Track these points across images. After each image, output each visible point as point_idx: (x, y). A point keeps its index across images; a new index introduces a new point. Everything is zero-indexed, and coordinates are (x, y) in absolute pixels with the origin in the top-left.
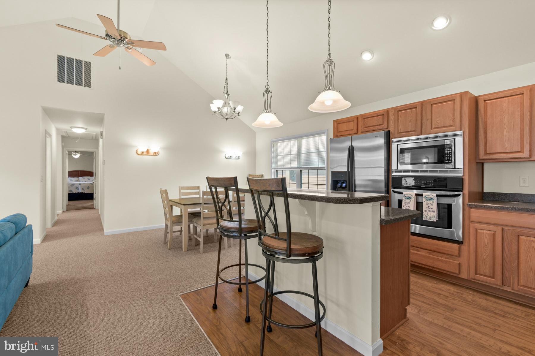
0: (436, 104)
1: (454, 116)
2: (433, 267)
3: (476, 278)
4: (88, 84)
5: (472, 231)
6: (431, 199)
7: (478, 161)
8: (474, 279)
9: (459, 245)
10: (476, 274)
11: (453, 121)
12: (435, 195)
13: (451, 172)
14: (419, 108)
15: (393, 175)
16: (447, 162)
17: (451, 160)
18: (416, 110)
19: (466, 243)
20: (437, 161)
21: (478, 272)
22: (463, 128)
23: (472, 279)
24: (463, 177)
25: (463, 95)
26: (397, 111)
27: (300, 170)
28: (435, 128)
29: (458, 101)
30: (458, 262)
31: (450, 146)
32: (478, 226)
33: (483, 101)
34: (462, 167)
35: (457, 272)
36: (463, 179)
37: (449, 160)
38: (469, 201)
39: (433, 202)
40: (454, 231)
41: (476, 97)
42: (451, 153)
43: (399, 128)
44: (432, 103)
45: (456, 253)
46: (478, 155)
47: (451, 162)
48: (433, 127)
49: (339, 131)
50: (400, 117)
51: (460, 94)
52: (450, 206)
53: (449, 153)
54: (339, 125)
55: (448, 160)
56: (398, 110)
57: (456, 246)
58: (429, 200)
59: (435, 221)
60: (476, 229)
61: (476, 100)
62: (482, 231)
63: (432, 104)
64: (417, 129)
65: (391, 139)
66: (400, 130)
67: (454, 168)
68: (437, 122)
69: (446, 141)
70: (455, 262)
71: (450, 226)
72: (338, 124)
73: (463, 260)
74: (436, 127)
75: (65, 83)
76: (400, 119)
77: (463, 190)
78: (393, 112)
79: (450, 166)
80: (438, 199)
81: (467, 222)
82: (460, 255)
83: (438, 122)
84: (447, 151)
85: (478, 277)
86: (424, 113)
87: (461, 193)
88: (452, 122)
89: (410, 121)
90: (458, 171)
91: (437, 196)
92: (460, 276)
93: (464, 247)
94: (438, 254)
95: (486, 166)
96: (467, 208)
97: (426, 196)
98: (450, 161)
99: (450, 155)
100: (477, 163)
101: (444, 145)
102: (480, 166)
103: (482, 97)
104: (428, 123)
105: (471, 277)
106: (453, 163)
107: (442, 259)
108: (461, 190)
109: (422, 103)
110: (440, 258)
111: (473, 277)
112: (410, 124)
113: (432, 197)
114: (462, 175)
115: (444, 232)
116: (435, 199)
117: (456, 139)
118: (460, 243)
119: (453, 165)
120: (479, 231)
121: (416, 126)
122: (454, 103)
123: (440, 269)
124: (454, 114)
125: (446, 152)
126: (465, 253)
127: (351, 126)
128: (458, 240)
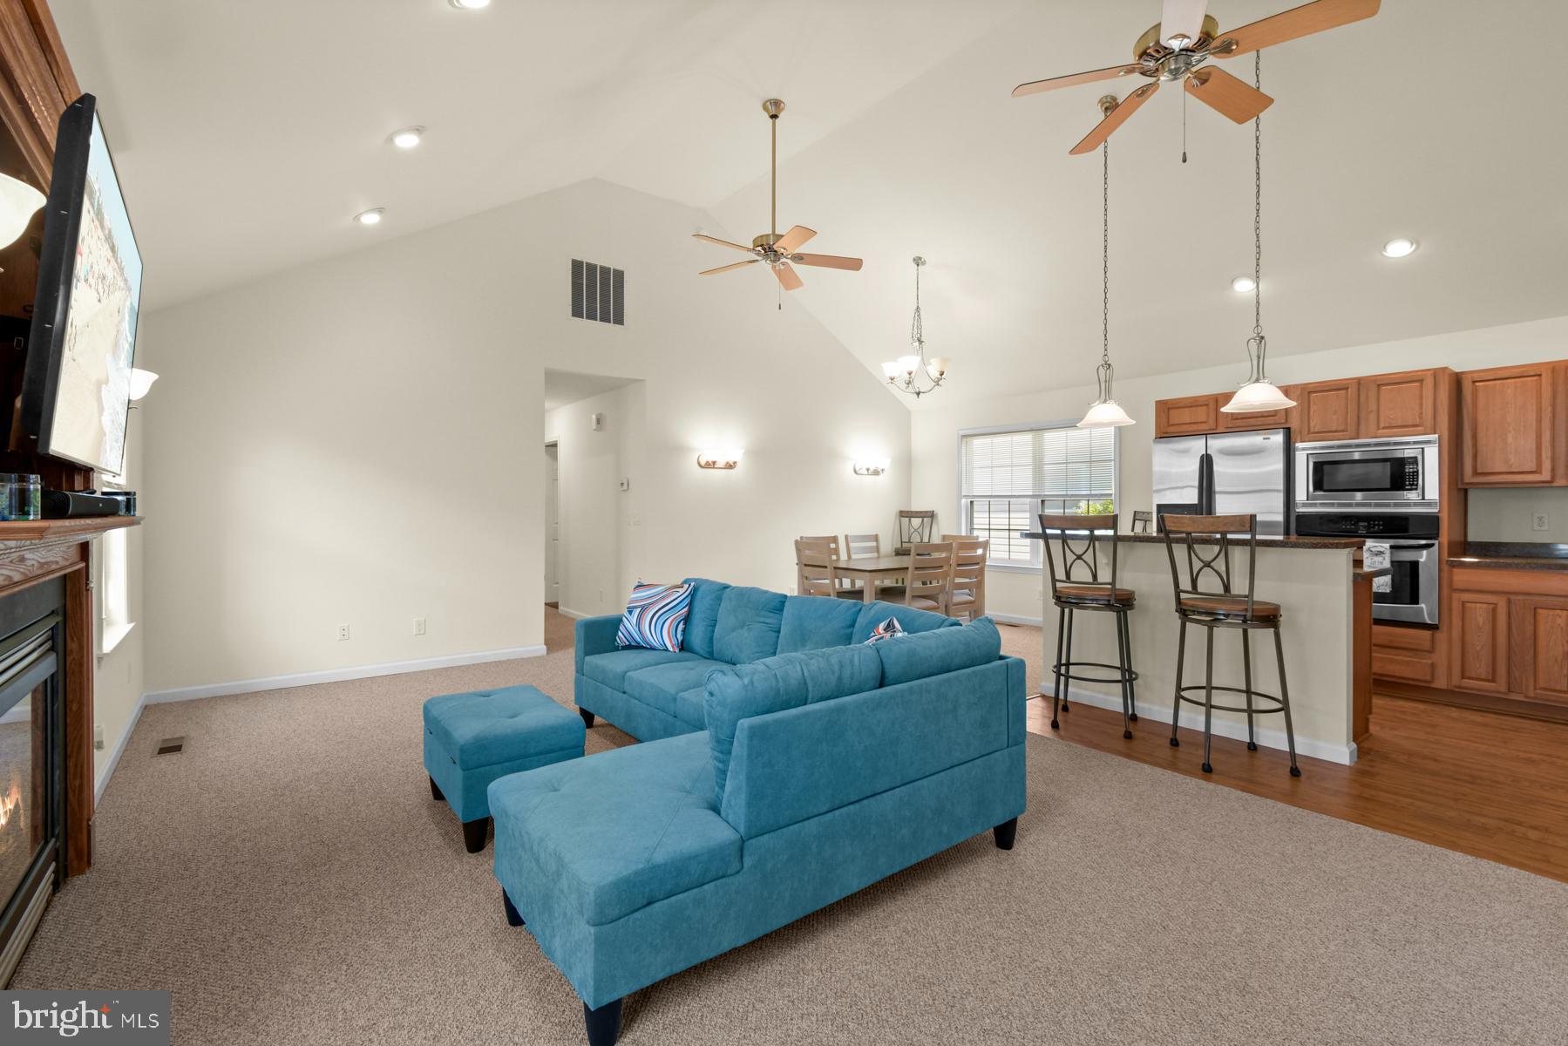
0: (1388, 384)
1: (1421, 408)
2: (1382, 675)
3: (1463, 685)
4: (619, 320)
5: (1456, 606)
6: (1380, 553)
7: (1460, 486)
8: (1460, 687)
9: (1430, 632)
10: (1463, 678)
11: (1421, 418)
12: (1387, 546)
13: (1416, 505)
14: (1352, 391)
15: (1297, 510)
16: (1409, 487)
17: (1417, 485)
18: (1347, 392)
19: (1444, 628)
20: (1389, 487)
21: (1467, 674)
22: (1438, 431)
23: (1456, 687)
24: (1439, 515)
25: (1437, 373)
26: (1306, 393)
27: (1040, 500)
28: (1384, 428)
29: (1429, 382)
30: (1430, 662)
31: (1414, 460)
32: (1466, 597)
33: (1471, 383)
34: (1437, 498)
35: (1428, 678)
36: (1438, 517)
37: (1413, 484)
38: (1450, 555)
39: (1384, 559)
40: (1422, 608)
41: (1457, 374)
42: (1417, 472)
43: (1312, 425)
44: (1380, 383)
45: (1427, 645)
46: (1462, 475)
47: (1416, 489)
48: (1382, 425)
49: (1171, 422)
50: (1315, 404)
51: (1432, 372)
52: (1414, 565)
53: (1413, 472)
54: (1171, 411)
55: (1410, 485)
56: (1310, 390)
57: (1427, 634)
58: (1376, 555)
59: (1388, 591)
60: (1463, 602)
61: (1457, 380)
62: (1473, 605)
63: (1379, 385)
64: (1349, 428)
65: (1295, 443)
66: (1314, 427)
67: (1421, 498)
68: (1389, 417)
69: (1406, 451)
70: (1425, 661)
71: (1415, 600)
72: (1169, 409)
73: (1440, 657)
74: (1387, 425)
75: (583, 317)
76: (1313, 408)
77: (1438, 536)
78: (1299, 392)
79: (1412, 496)
80: (1391, 553)
81: (1445, 591)
82: (1432, 650)
83: (1392, 417)
84: (1409, 469)
85: (1466, 683)
86: (1363, 398)
87: (1436, 542)
88: (1418, 420)
89: (1335, 413)
90: (1429, 504)
91: (1392, 547)
92: (1434, 685)
93: (1441, 636)
94: (1393, 651)
95: (1472, 495)
96: (1446, 568)
97: (1369, 550)
98: (1414, 487)
99: (1413, 476)
100: (1459, 489)
101: (1404, 458)
102: (1462, 494)
103: (1469, 376)
104: (1373, 417)
105: (1453, 683)
106: (1420, 491)
107: (1400, 658)
108: (1436, 536)
109: (1359, 382)
110: (1396, 657)
111: (1457, 684)
112: (1335, 417)
113: (1382, 550)
114: (1437, 511)
115: (1404, 610)
116: (1388, 552)
117: (1426, 449)
118: (1433, 628)
119: (1421, 493)
120: (1468, 605)
121: (1346, 424)
122: (1422, 385)
123: (1395, 677)
124: (1421, 405)
125: (1407, 470)
126: (1442, 646)
127: (1201, 414)
128: (1429, 622)
